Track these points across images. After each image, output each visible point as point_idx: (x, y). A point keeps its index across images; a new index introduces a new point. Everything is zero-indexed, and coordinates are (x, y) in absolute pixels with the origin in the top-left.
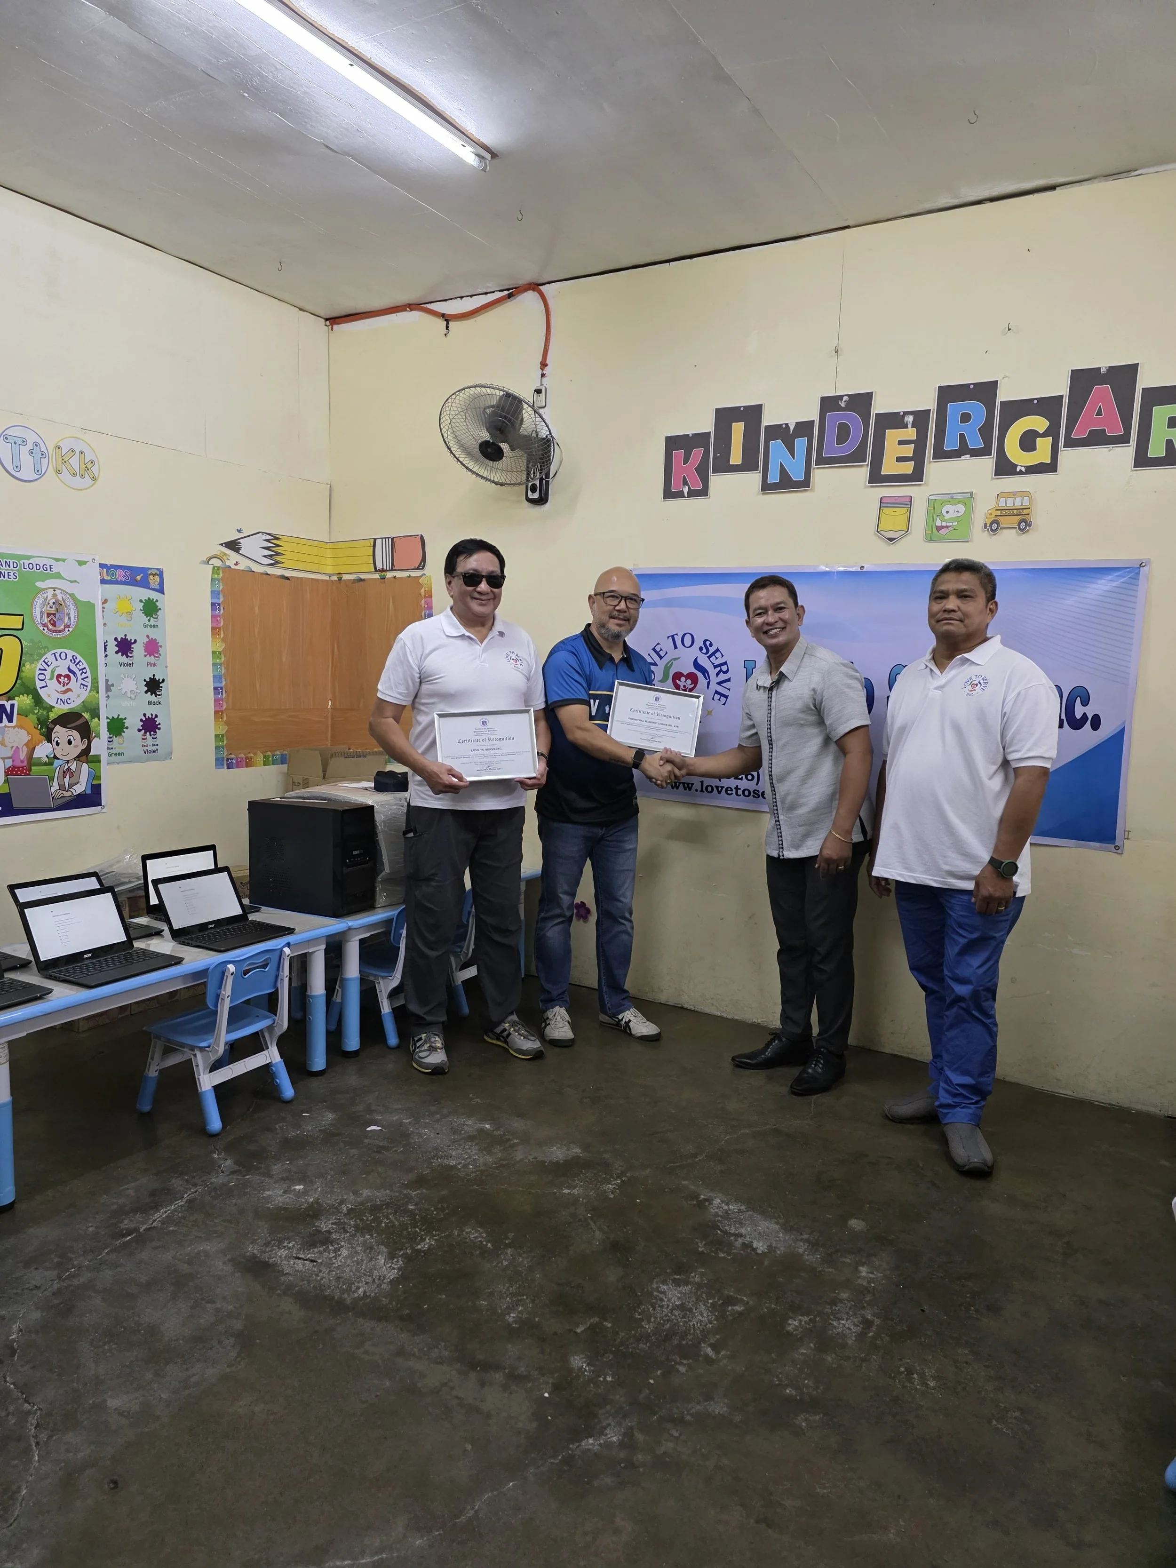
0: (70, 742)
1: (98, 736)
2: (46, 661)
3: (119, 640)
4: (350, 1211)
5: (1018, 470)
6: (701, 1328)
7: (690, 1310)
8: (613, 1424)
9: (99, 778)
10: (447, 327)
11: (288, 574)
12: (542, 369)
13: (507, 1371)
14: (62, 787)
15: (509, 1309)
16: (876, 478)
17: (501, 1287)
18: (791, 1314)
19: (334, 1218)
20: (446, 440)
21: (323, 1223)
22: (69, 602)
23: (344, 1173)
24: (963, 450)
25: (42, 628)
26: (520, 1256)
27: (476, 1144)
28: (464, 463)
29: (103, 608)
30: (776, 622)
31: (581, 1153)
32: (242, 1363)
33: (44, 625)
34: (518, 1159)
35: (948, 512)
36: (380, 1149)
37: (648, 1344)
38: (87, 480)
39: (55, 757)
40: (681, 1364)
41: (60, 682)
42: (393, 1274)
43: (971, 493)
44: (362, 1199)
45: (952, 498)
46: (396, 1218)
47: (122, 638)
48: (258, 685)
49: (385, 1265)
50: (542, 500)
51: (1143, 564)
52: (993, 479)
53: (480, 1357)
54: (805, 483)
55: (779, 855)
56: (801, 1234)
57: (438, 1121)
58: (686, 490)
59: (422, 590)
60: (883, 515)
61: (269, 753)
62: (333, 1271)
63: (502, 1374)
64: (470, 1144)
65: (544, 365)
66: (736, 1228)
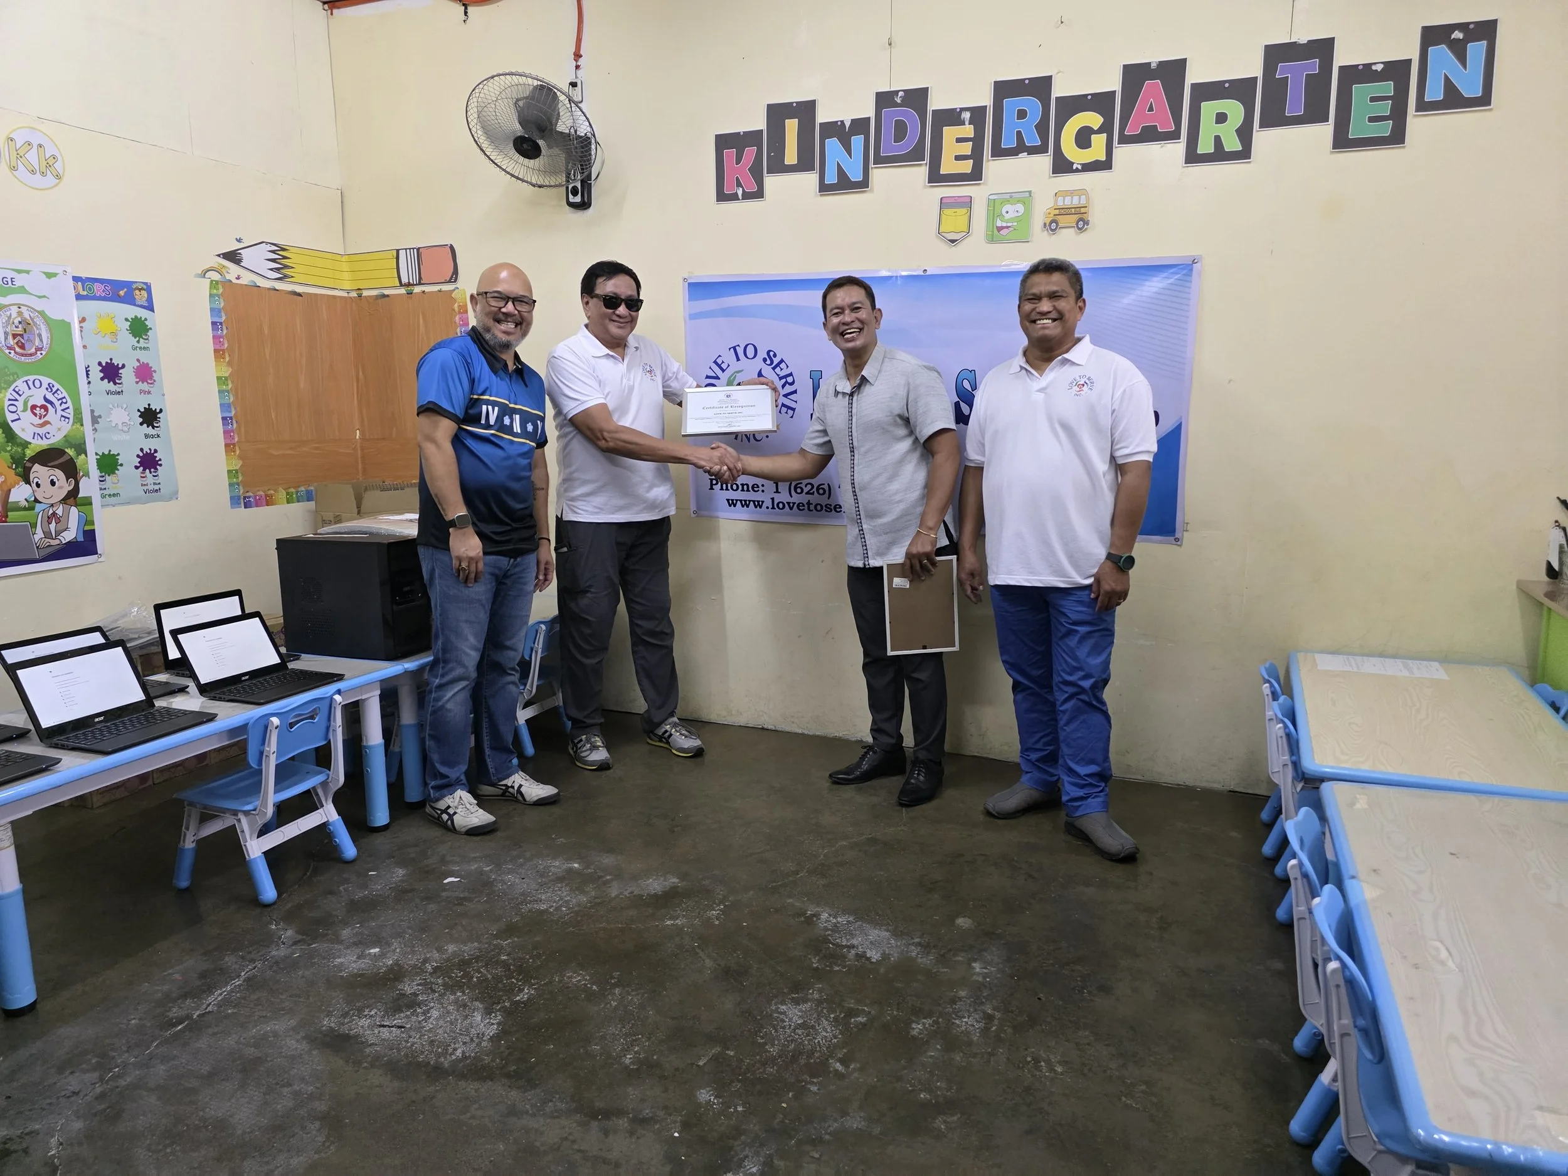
0: (53, 483)
1: (87, 475)
2: (17, 389)
3: (104, 365)
4: (436, 970)
5: (1074, 168)
6: (827, 1044)
7: (813, 1027)
8: (750, 1154)
9: (92, 523)
10: (466, 13)
11: (299, 289)
12: (576, 61)
13: (631, 1115)
14: (47, 535)
15: (625, 1050)
16: (936, 177)
17: (612, 1030)
18: (913, 1018)
19: (418, 978)
20: (475, 135)
21: (407, 986)
22: (39, 321)
23: (423, 930)
24: (1020, 148)
25: (7, 351)
26: (629, 994)
27: (566, 885)
28: (496, 161)
29: (81, 327)
30: (853, 322)
31: (678, 883)
32: (331, 1148)
33: (10, 348)
34: (613, 895)
35: (1007, 212)
36: (461, 901)
37: (775, 1067)
38: (50, 179)
39: (36, 501)
40: (813, 1083)
41: (35, 415)
42: (493, 1030)
43: (1030, 192)
44: (447, 956)
45: (1011, 197)
46: (488, 971)
47: (107, 363)
48: (273, 416)
49: (482, 1021)
50: (584, 205)
51: (1196, 261)
52: (1050, 177)
53: (599, 1104)
54: (863, 184)
55: (865, 565)
56: (912, 938)
57: (522, 865)
58: (740, 192)
59: (456, 305)
60: (943, 216)
61: (292, 490)
62: (425, 1035)
63: (626, 1120)
64: (559, 885)
65: (577, 56)
66: (848, 940)
